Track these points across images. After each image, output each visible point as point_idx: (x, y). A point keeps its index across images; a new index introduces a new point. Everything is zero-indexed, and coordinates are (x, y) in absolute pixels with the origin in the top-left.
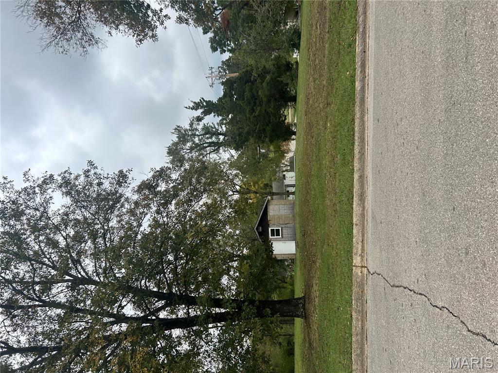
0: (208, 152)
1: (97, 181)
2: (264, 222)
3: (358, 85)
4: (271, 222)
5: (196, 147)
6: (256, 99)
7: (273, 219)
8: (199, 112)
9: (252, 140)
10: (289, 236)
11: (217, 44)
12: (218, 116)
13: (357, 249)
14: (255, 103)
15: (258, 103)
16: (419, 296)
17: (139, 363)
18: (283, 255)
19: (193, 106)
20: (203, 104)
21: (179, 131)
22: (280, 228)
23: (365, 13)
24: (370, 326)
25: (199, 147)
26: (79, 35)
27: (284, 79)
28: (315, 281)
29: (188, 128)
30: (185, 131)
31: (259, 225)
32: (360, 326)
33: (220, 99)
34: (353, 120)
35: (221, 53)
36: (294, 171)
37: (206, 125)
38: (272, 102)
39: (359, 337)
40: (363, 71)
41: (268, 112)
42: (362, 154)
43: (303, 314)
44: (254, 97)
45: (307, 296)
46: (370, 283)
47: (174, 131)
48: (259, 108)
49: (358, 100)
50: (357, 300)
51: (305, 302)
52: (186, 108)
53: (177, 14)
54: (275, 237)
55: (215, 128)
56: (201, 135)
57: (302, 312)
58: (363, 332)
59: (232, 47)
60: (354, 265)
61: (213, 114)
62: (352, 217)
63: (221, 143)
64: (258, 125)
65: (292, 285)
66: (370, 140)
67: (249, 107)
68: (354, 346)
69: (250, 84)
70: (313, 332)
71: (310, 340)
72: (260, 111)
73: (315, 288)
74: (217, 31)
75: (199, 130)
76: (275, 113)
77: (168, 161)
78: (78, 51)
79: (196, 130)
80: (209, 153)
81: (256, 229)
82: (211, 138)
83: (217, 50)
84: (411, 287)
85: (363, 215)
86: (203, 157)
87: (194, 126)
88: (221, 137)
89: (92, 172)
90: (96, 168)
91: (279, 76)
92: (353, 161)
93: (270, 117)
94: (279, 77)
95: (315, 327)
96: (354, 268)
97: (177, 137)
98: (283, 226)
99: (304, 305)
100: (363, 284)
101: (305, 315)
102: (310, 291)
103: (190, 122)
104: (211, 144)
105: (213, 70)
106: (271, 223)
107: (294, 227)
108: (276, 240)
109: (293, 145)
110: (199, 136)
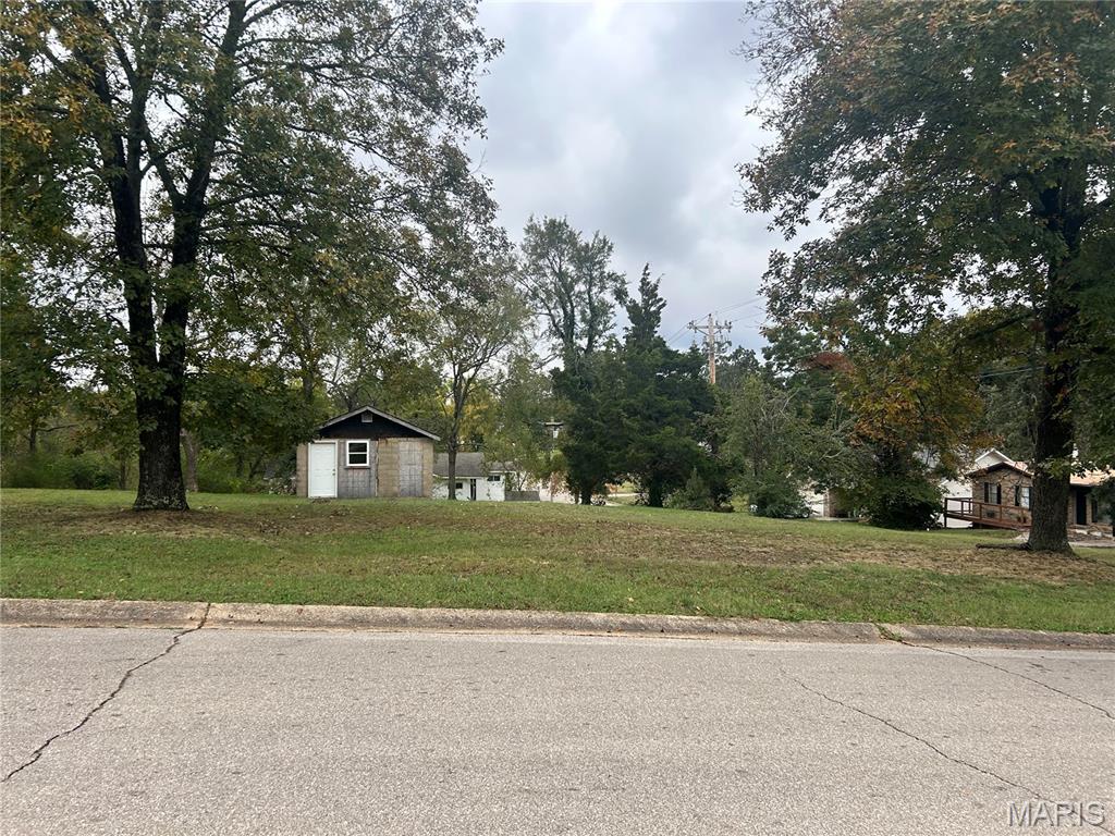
0: (552, 312)
1: (460, 59)
2: (385, 429)
3: (599, 617)
4: (383, 445)
5: (564, 285)
6: (657, 420)
7: (389, 450)
8: (635, 295)
9: (573, 409)
10: (350, 484)
11: (784, 341)
12: (627, 337)
13: (246, 612)
14: (650, 417)
15: (648, 425)
16: (82, 718)
17: (11, 125)
18: (304, 469)
19: (648, 283)
20: (652, 305)
21: (601, 250)
22: (367, 464)
23: (741, 633)
24: (61, 633)
25: (564, 293)
26: (787, 43)
27: (694, 481)
28: (216, 533)
29: (606, 270)
30: (599, 263)
31: (376, 417)
32: (70, 614)
33: (661, 343)
34: (528, 607)
35: (764, 350)
36: (506, 499)
37: (612, 310)
38: (649, 454)
39: (44, 612)
40: (624, 628)
41: (627, 445)
42: (452, 624)
43: (146, 506)
44: (661, 417)
45: (185, 515)
46: (160, 633)
47: (602, 238)
48: (636, 426)
49: (568, 616)
50: (132, 610)
51: (173, 509)
52: (646, 268)
53: (790, 255)
54: (348, 453)
55: (605, 329)
56: (590, 298)
57: (151, 503)
58: (53, 620)
59: (774, 373)
60: (212, 604)
61: (630, 325)
62: (319, 603)
63: (572, 342)
64: (602, 424)
65: (245, 490)
66: (472, 638)
67: (641, 405)
68: (26, 603)
69: (690, 409)
70: (99, 526)
71: (82, 518)
72: (630, 428)
73: (200, 532)
74: (810, 343)
75: (601, 295)
76: (625, 460)
77: (535, 221)
78: (755, 38)
79: (603, 288)
80: (550, 314)
81: (367, 411)
82: (583, 320)
83: (771, 341)
84: (109, 705)
85: (318, 624)
86: (542, 300)
87: (610, 284)
88: (584, 343)
89: (479, 50)
90: (488, 58)
91: (701, 471)
92: (441, 606)
93: (619, 449)
94: (699, 471)
95: (109, 529)
96: (205, 605)
97: (587, 245)
98: (373, 469)
99: (166, 507)
100: (164, 621)
101: (144, 509)
102: (197, 521)
103: (619, 274)
104: (570, 318)
105: (725, 331)
106: (381, 444)
107: (370, 496)
108: (341, 455)
109: (565, 497)
110: (589, 293)
